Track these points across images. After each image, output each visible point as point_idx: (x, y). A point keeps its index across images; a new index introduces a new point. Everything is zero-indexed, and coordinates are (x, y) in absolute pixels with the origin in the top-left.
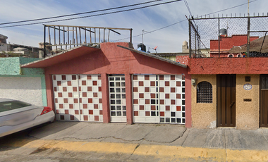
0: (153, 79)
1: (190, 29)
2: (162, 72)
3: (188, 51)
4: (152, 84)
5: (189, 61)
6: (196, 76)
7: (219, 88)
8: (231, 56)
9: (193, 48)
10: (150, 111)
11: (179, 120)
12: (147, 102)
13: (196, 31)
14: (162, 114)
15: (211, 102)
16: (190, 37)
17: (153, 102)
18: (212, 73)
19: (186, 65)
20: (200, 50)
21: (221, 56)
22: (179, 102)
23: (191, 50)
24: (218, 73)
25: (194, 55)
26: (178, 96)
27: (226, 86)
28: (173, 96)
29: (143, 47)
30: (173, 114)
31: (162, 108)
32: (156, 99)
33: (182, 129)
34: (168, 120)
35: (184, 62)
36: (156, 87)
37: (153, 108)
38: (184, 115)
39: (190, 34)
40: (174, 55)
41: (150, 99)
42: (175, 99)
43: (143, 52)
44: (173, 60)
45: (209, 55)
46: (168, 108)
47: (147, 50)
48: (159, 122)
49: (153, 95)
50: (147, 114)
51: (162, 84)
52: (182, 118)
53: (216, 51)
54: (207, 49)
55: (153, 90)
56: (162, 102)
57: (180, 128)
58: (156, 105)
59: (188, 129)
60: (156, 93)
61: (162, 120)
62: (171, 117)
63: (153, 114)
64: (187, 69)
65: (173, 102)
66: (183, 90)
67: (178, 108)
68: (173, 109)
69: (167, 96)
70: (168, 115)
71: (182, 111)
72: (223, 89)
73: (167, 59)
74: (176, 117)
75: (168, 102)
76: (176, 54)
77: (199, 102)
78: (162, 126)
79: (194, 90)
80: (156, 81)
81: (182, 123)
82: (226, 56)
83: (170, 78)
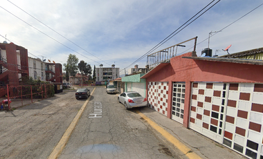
0: (220, 88)
10: (210, 124)
12: (206, 113)
14: (228, 135)
17: (215, 115)
28: (257, 118)
29: (208, 52)
32: (220, 113)
34: (238, 148)
36: (222, 98)
37: (214, 122)
41: (211, 111)
46: (240, 131)
47: (213, 55)
48: (221, 141)
49: (215, 107)
50: (205, 125)
55: (217, 101)
56: (230, 120)
58: (219, 120)
60: (221, 106)
61: (227, 142)
62: (245, 147)
63: (214, 129)
65: (255, 127)
74: (258, 153)
75: (243, 123)
80: (222, 90)
83: (253, 88)
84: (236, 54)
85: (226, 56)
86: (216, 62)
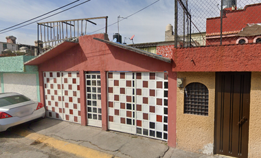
0: (129, 77)
1: (176, 6)
2: (139, 69)
3: (173, 38)
4: (128, 83)
5: (174, 53)
6: (184, 75)
7: (219, 94)
8: (242, 42)
9: (180, 33)
10: (126, 117)
11: (159, 134)
12: (122, 106)
13: (185, 9)
14: (139, 123)
15: (206, 114)
16: (176, 18)
17: (129, 107)
18: (208, 70)
19: (169, 58)
20: (190, 35)
21: (224, 43)
22: (160, 110)
23: (177, 37)
24: (218, 70)
25: (181, 44)
26: (159, 102)
27: (232, 92)
28: (152, 101)
29: (118, 37)
30: (152, 125)
31: (139, 116)
32: (132, 103)
33: (163, 147)
34: (146, 132)
35: (167, 55)
36: (132, 87)
37: (129, 114)
38: (165, 128)
39: (176, 14)
40: (154, 45)
41: (126, 103)
42: (155, 105)
43: (119, 44)
44: (153, 52)
45: (203, 43)
46: (146, 116)
47: (123, 42)
48: (135, 132)
49: (129, 98)
50: (123, 120)
51: (139, 84)
52: (163, 132)
53: (216, 35)
54: (200, 33)
55: (129, 91)
56: (139, 108)
57: (159, 146)
58: (132, 111)
59: (171, 149)
60: (132, 96)
61: (139, 130)
62: (149, 129)
63: (129, 122)
64: (172, 64)
65: (152, 109)
66: (166, 94)
67: (159, 118)
68: (153, 118)
69: (145, 100)
70: (145, 125)
71: (163, 123)
72: (227, 95)
73: (145, 51)
74: (155, 130)
75: (146, 108)
76: (157, 43)
77: (188, 112)
78: (139, 139)
79: (181, 94)
80: (132, 80)
81: (163, 139)
82: (233, 42)
83: (149, 77)
84: (138, 45)
85: (132, 46)
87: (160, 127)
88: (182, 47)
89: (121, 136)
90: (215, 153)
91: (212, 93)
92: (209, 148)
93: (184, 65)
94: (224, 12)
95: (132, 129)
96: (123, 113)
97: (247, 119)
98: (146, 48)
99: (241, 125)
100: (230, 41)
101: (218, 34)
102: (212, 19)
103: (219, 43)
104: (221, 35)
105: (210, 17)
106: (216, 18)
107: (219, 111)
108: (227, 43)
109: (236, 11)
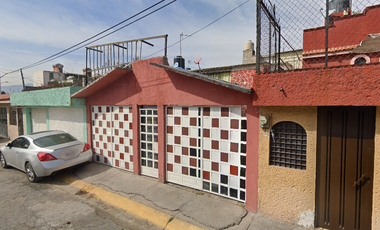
0: (193, 113)
1: (258, 15)
2: (207, 102)
3: (254, 60)
4: (193, 122)
5: (255, 80)
6: (270, 111)
7: (324, 139)
9: (264, 52)
10: (189, 167)
11: (234, 192)
12: (185, 151)
13: (272, 18)
14: (206, 175)
15: (303, 167)
16: (259, 32)
17: (193, 152)
18: (306, 103)
19: (248, 88)
20: (278, 55)
21: (330, 64)
22: (235, 159)
23: (259, 58)
24: (322, 104)
25: (266, 67)
26: (234, 147)
27: (344, 136)
28: (225, 145)
29: (180, 61)
30: (224, 179)
31: (206, 165)
32: (197, 148)
33: (239, 211)
34: (215, 188)
35: (246, 83)
36: (198, 127)
37: (193, 162)
38: (243, 184)
39: (259, 26)
40: (227, 70)
41: (190, 147)
42: (228, 151)
43: (181, 69)
44: (227, 79)
45: (299, 65)
46: (215, 166)
47: (186, 67)
48: (200, 187)
49: (193, 141)
50: (185, 171)
51: (207, 122)
52: (239, 189)
53: (319, 52)
54: (294, 51)
55: (194, 132)
56: (207, 154)
57: (233, 208)
58: (197, 158)
59: (251, 214)
60: (198, 138)
61: (206, 186)
62: (220, 184)
63: (193, 173)
64: (252, 95)
65: (224, 157)
66: (244, 137)
67: (233, 170)
68: (225, 169)
69: (215, 145)
70: (215, 179)
71: (239, 177)
72: (336, 141)
73: (216, 79)
74: (228, 186)
75: (215, 156)
76: (231, 68)
77: (276, 164)
78: (206, 196)
79: (265, 138)
80: (198, 117)
81: (239, 199)
82: (345, 62)
83: (220, 112)
84: (206, 70)
85: (198, 71)
86: (190, 78)
87: (234, 182)
88: (267, 71)
89: (183, 191)
90: (317, 225)
91: (311, 137)
92: (308, 218)
93: (270, 96)
94: (330, 19)
95: (196, 183)
96: (186, 160)
97: (370, 179)
98: (217, 74)
99: (359, 187)
100: (340, 62)
101: (322, 51)
102: (311, 30)
103: (323, 64)
104: (327, 52)
105: (309, 28)
106: (318, 29)
107: (323, 163)
108: (336, 63)
109: (350, 16)
